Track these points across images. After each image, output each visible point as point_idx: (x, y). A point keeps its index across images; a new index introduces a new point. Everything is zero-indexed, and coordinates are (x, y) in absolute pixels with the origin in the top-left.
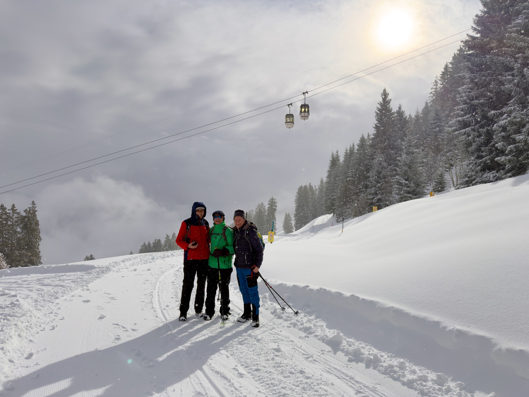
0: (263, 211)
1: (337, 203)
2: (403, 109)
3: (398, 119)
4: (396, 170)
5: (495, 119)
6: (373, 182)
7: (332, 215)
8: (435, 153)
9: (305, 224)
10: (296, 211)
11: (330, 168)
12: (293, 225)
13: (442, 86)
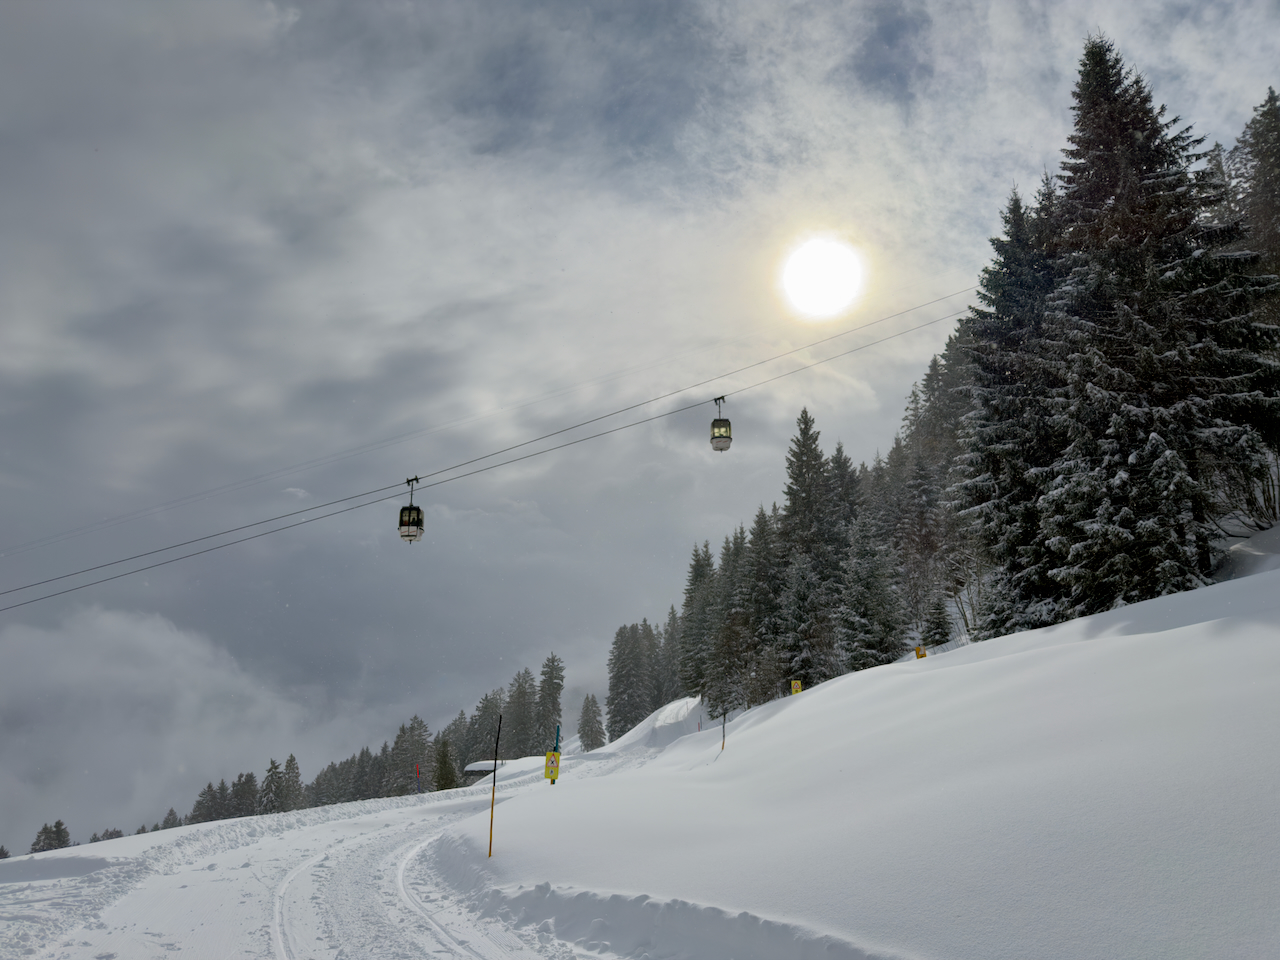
0: (529, 690)
1: (709, 669)
2: (846, 453)
3: (835, 476)
4: (838, 591)
5: (1039, 485)
6: (790, 618)
7: (699, 698)
8: (921, 554)
9: (635, 721)
10: (611, 689)
11: (692, 584)
12: (604, 728)
13: (928, 404)
